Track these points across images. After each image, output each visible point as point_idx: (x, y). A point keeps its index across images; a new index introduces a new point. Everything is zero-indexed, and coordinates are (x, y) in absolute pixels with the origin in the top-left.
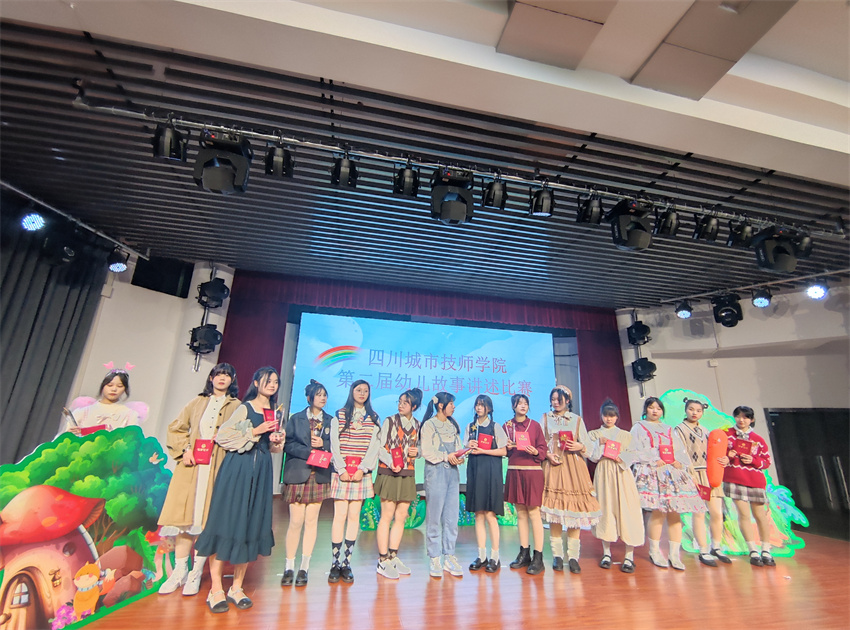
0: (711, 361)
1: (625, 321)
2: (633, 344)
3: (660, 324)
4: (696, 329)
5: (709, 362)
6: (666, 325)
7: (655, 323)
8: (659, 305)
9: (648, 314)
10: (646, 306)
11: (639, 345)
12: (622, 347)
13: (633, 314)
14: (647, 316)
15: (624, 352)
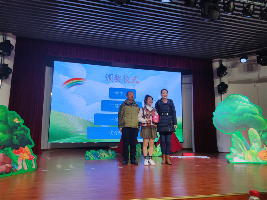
0: (256, 84)
1: (216, 65)
2: (219, 76)
3: (233, 66)
4: (249, 68)
5: (255, 85)
6: (236, 67)
7: (230, 66)
8: (233, 57)
9: (228, 61)
10: (226, 58)
11: (221, 76)
12: (214, 78)
13: (220, 62)
14: (227, 63)
15: (215, 80)
